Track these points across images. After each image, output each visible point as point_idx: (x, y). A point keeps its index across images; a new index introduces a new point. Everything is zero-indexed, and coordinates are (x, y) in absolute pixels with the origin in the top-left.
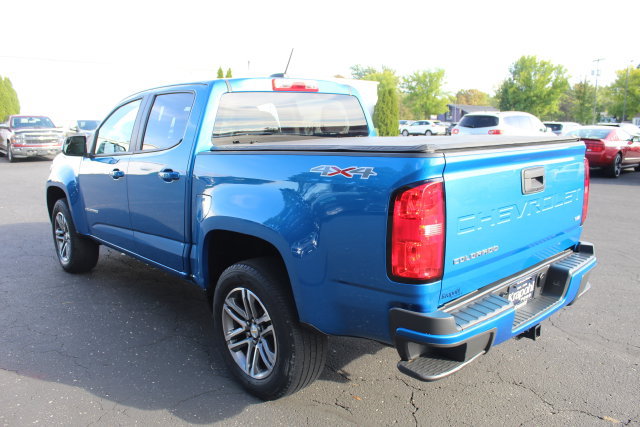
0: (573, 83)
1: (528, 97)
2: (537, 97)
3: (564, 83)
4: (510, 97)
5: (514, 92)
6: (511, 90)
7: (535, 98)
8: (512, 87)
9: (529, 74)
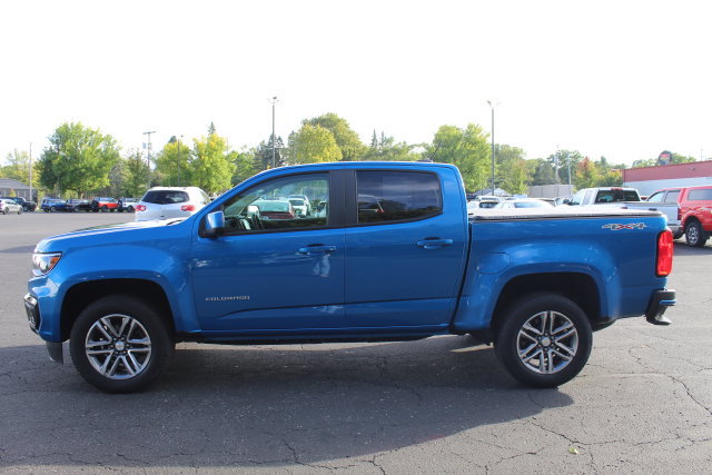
0: (124, 155)
1: (76, 169)
2: (87, 169)
3: (115, 155)
4: (54, 169)
5: (60, 164)
6: (55, 162)
7: (83, 170)
8: (55, 158)
9: (75, 143)
